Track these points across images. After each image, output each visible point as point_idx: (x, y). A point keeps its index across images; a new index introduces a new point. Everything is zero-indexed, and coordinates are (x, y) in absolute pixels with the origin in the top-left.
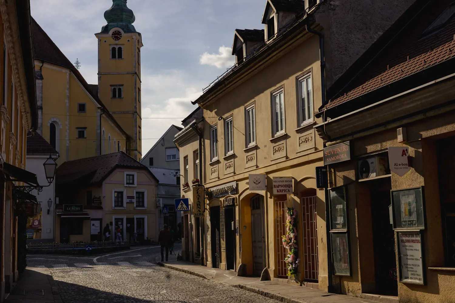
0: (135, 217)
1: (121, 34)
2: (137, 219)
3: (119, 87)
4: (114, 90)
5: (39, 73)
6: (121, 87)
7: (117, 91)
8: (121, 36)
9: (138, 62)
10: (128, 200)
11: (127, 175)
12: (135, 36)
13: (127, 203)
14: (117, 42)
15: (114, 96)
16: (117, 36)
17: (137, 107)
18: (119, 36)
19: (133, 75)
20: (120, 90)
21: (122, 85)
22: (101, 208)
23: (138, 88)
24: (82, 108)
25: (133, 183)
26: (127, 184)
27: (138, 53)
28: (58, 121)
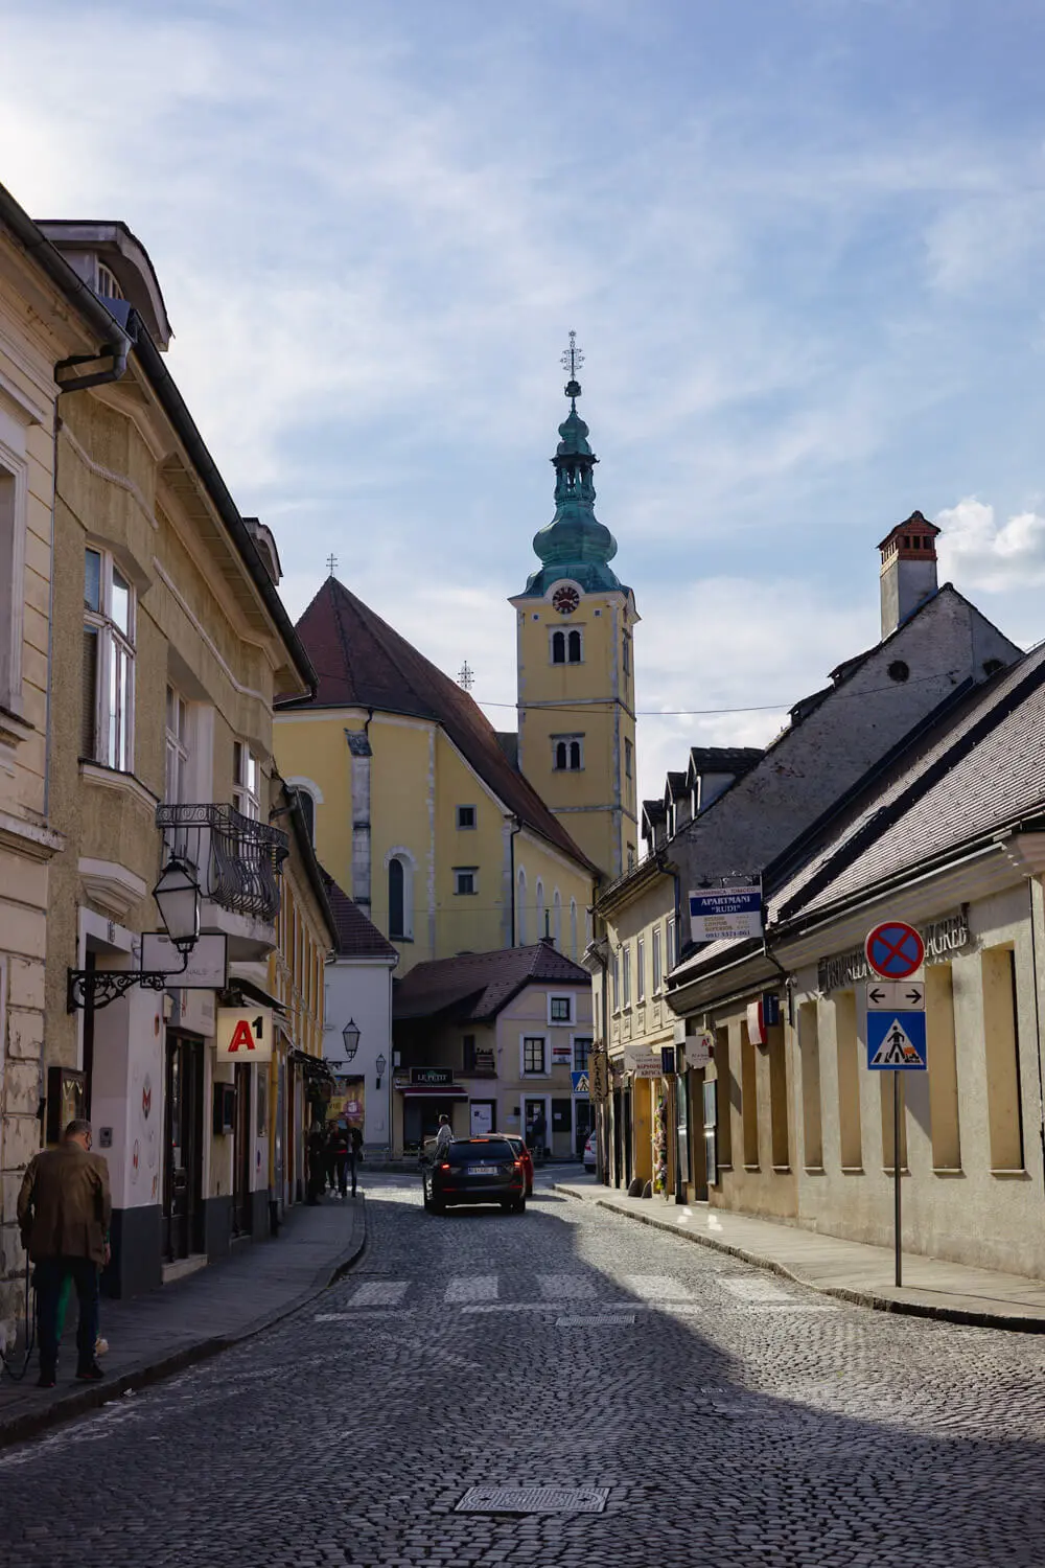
0: (573, 1097)
1: (577, 597)
2: (577, 1101)
3: (572, 740)
4: (561, 747)
5: (361, 738)
6: (577, 740)
7: (568, 749)
8: (577, 602)
9: (624, 668)
10: (557, 1058)
11: (553, 999)
12: (616, 600)
13: (554, 1064)
14: (566, 618)
15: (561, 765)
16: (566, 601)
17: (623, 792)
18: (571, 602)
19: (609, 705)
20: (575, 747)
21: (581, 735)
22: (493, 1076)
23: (626, 740)
24: (467, 817)
25: (568, 1018)
26: (554, 1019)
27: (624, 643)
28: (407, 853)
